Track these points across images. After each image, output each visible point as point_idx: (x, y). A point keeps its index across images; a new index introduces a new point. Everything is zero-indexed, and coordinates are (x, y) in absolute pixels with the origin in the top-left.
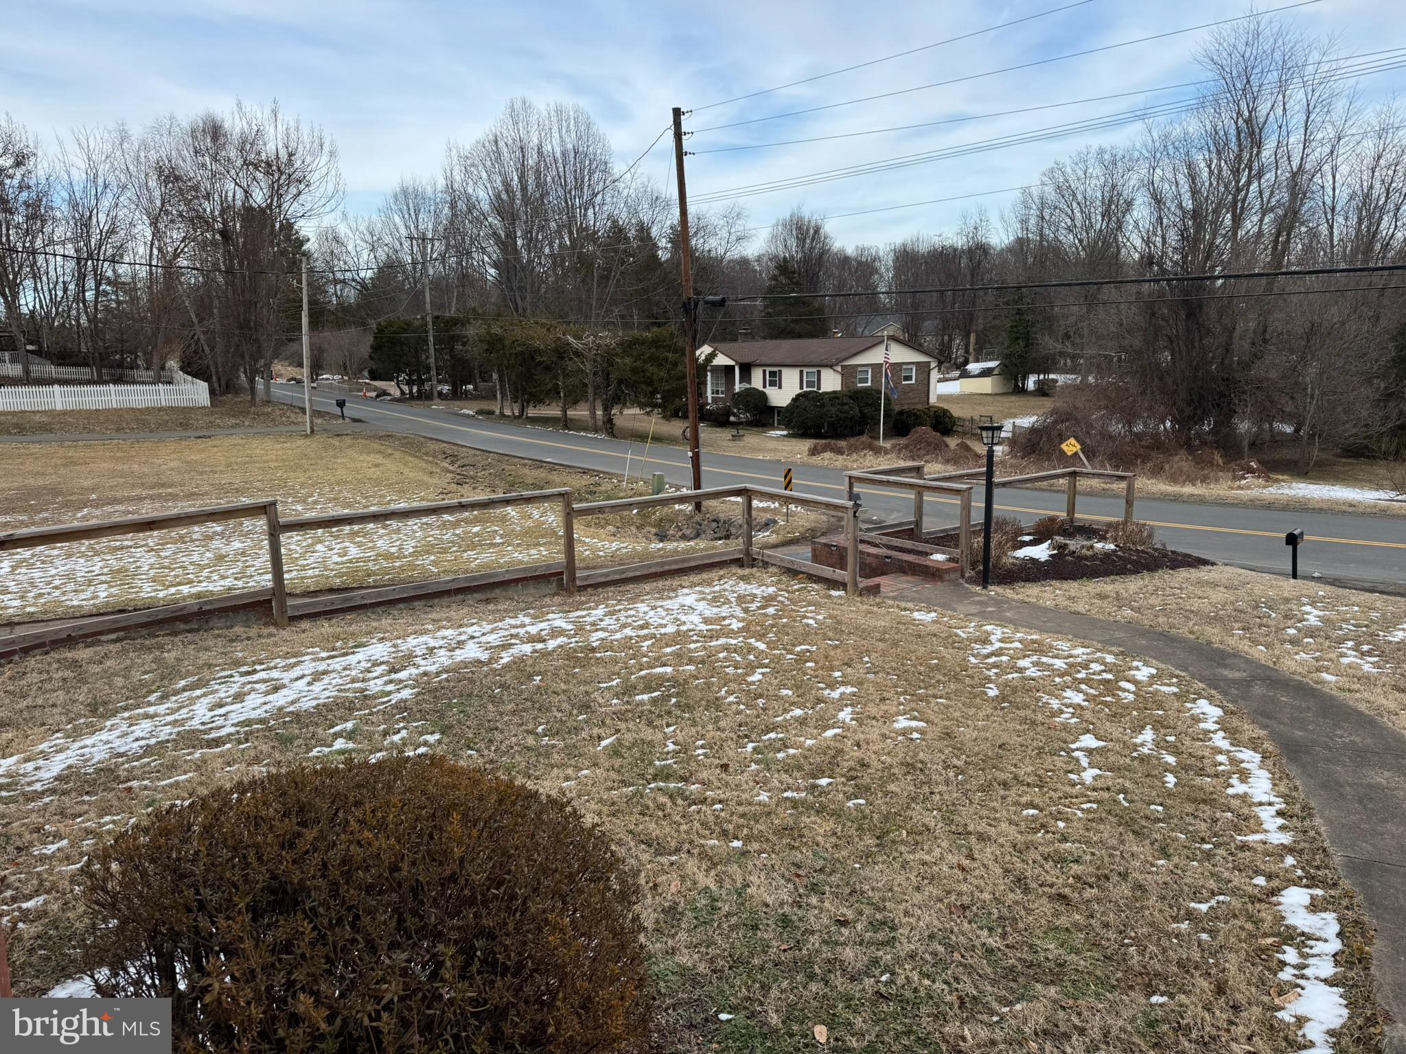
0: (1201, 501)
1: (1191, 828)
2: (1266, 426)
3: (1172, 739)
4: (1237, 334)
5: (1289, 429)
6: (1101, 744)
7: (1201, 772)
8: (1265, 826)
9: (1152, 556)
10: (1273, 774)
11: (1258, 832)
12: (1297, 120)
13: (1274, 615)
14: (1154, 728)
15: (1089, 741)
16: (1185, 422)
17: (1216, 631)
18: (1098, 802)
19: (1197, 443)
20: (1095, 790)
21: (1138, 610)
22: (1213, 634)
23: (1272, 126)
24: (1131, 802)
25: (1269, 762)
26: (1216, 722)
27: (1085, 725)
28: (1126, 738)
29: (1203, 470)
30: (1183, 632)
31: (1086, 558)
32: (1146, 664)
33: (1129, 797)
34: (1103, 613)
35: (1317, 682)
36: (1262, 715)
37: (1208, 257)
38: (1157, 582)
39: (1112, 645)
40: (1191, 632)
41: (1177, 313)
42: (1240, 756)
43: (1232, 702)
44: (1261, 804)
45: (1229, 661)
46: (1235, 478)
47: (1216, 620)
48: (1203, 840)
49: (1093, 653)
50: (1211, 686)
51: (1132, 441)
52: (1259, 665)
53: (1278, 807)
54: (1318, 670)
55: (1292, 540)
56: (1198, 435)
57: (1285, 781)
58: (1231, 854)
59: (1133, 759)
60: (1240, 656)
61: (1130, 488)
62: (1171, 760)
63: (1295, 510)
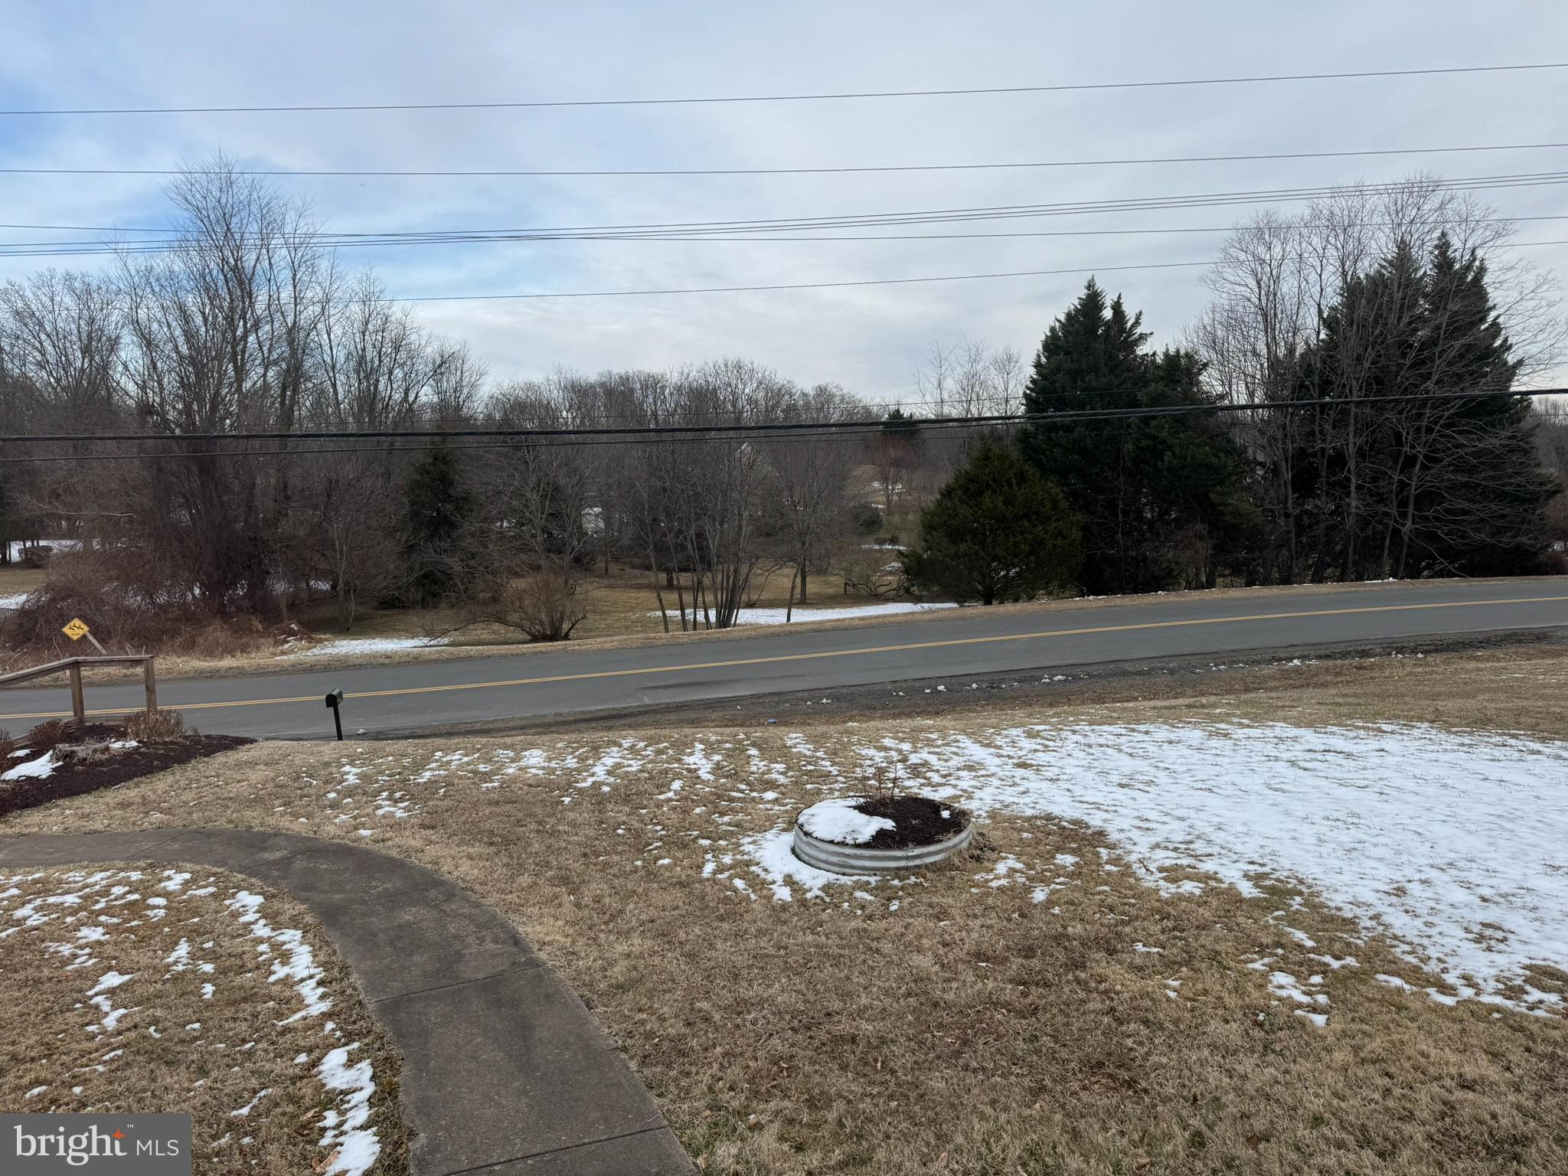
0: (240, 673)
1: (230, 1034)
2: (304, 585)
3: (210, 944)
4: (258, 489)
5: (324, 586)
6: (127, 977)
7: (241, 969)
8: (306, 1002)
9: (183, 745)
10: (313, 946)
11: (299, 1010)
12: (285, 275)
13: (315, 782)
14: (189, 940)
15: (112, 980)
16: (215, 587)
17: (255, 814)
18: (124, 1046)
19: (233, 609)
20: (119, 1033)
21: (168, 811)
22: (253, 817)
23: (260, 278)
24: (162, 1032)
25: (310, 935)
26: (258, 911)
27: (106, 963)
28: (157, 961)
29: (241, 640)
30: (222, 823)
31: (101, 763)
32: (179, 871)
33: (160, 1027)
34: (125, 825)
35: (354, 841)
36: (303, 890)
37: (214, 408)
38: (190, 774)
39: (138, 859)
40: (230, 822)
41: (188, 469)
42: (281, 938)
43: (273, 885)
44: (302, 980)
45: (269, 843)
46: (277, 643)
47: (258, 801)
48: (244, 1041)
49: (114, 875)
50: (250, 875)
51: (157, 614)
52: (298, 838)
53: (318, 977)
54: (356, 828)
55: (332, 701)
56: (231, 601)
57: (325, 948)
58: (273, 1043)
59: (165, 982)
60: (282, 834)
61: (149, 672)
62: (208, 968)
63: (336, 669)
